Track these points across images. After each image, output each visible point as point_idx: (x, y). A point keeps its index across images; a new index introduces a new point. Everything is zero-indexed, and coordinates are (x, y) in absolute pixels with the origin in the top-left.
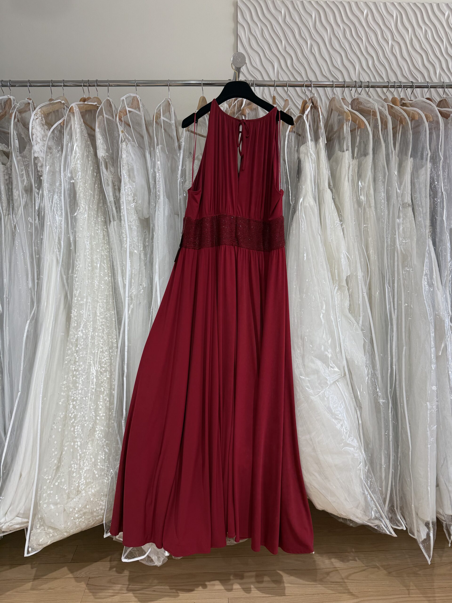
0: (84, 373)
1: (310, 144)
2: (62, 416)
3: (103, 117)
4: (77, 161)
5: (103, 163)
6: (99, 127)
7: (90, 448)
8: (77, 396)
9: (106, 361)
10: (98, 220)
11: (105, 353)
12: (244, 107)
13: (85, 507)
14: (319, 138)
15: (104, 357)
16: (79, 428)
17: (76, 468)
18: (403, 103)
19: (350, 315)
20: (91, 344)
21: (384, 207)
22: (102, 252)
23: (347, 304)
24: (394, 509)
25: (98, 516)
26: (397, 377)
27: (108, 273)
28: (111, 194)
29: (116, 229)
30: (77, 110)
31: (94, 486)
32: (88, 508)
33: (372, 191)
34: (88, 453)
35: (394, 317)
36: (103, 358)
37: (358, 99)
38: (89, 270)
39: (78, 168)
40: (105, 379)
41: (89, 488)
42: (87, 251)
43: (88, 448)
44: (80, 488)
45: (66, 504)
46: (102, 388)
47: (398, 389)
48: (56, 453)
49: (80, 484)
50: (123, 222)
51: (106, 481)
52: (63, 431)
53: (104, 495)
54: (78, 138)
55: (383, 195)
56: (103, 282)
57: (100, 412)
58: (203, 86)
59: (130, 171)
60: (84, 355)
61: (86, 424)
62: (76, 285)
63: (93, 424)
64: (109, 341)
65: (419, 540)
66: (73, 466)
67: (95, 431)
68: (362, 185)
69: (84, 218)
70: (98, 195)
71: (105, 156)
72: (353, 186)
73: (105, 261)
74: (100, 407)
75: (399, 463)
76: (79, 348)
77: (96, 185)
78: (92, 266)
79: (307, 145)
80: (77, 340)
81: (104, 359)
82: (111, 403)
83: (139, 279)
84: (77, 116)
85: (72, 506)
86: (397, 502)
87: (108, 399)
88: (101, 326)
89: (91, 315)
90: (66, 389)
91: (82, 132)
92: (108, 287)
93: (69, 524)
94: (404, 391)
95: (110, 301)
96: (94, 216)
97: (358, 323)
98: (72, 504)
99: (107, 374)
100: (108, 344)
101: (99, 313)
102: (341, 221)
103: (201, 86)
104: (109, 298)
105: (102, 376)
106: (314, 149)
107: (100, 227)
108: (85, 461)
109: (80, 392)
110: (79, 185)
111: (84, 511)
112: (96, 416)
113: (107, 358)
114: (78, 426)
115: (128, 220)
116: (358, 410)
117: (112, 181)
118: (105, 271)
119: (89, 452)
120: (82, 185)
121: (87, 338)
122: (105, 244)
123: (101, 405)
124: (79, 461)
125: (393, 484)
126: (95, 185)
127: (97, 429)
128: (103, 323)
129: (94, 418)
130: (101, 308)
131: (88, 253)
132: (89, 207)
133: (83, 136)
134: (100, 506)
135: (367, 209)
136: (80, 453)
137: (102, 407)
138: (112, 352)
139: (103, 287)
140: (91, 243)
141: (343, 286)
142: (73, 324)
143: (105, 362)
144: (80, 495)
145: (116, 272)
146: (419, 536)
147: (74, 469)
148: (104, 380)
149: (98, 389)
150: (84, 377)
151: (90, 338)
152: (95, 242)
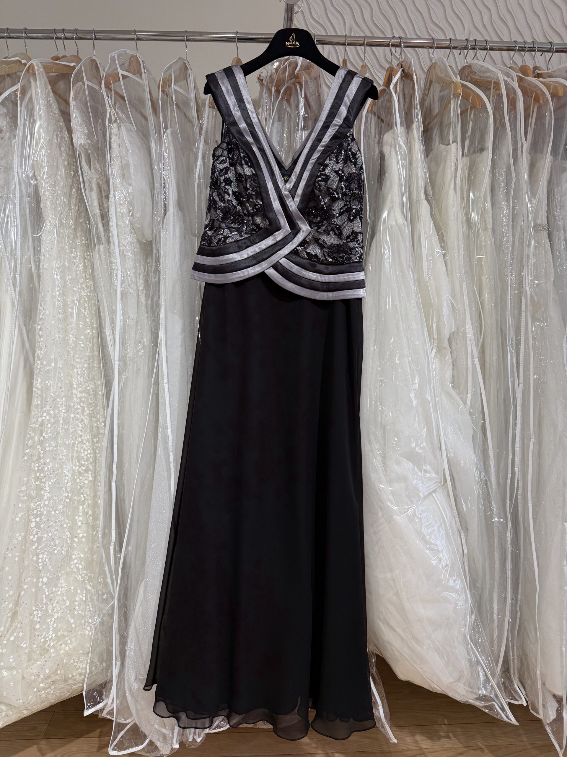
0: (52, 475)
1: (399, 130)
2: (20, 538)
3: (84, 84)
4: (40, 150)
5: (83, 155)
6: (75, 99)
7: (63, 585)
8: (42, 510)
9: (87, 455)
10: (76, 244)
11: (85, 444)
12: (299, 71)
13: (55, 672)
14: (413, 122)
15: (85, 450)
16: (45, 556)
17: (40, 615)
18: (538, 74)
19: (453, 393)
20: (63, 430)
21: (508, 230)
22: (82, 291)
23: (449, 374)
24: (510, 676)
25: (75, 684)
26: (520, 484)
27: (92, 323)
28: (96, 203)
29: (103, 257)
30: (41, 70)
31: (69, 642)
32: (61, 674)
33: (489, 205)
34: (59, 593)
35: (519, 395)
36: (82, 451)
37: (470, 66)
38: (59, 319)
39: (42, 161)
40: (86, 482)
41: (61, 645)
42: (56, 290)
43: (59, 585)
44: (46, 646)
45: (27, 668)
46: (82, 496)
47: (520, 502)
48: (11, 593)
49: (47, 639)
50: (112, 245)
51: (87, 632)
52: (22, 560)
53: (83, 654)
54: (43, 114)
55: (505, 211)
56: (82, 337)
57: (79, 532)
58: (238, 42)
59: (125, 167)
60: (51, 449)
61: (55, 549)
62: (41, 341)
63: (68, 550)
64: (93, 425)
65: (546, 721)
66: (35, 613)
67: (71, 559)
68: (474, 195)
69: (53, 240)
70: (77, 205)
71: (86, 144)
72: (462, 196)
73: (86, 305)
74: (80, 524)
75: (518, 609)
76: (44, 437)
77: (74, 190)
78: (65, 312)
79: (394, 133)
80: (42, 424)
81: (84, 452)
82: (95, 518)
83: (136, 333)
84: (40, 80)
85: (35, 671)
86: (514, 665)
87: (90, 513)
88: (79, 404)
89: (63, 388)
90: (26, 498)
91: (48, 105)
92: (91, 345)
93: (29, 698)
94: (530, 505)
95: (95, 365)
96: (69, 236)
97: (465, 403)
98: (34, 669)
99: (90, 475)
100: (92, 431)
101: (77, 385)
102: (443, 248)
103: (235, 41)
104: (93, 362)
105: (81, 478)
106: (404, 138)
107: (78, 254)
108: (54, 605)
109: (47, 502)
110: (45, 189)
111: (54, 678)
112: (72, 539)
113: (89, 451)
114: (43, 554)
115: (119, 242)
116: (462, 534)
117: (98, 183)
118: (86, 321)
119: (61, 592)
120: (49, 188)
121: (57, 422)
122: (86, 279)
123: (79, 521)
124: (44, 606)
125: (510, 640)
126: (71, 189)
127: (73, 557)
128: (83, 399)
129: (69, 541)
130: (79, 377)
131: (58, 293)
132: (61, 223)
133: (52, 112)
134: (78, 669)
135: (482, 233)
136: (47, 594)
137: (82, 523)
138: (98, 442)
139: (82, 345)
140: (63, 278)
141: (445, 348)
142: (36, 401)
143: (85, 457)
144: (47, 656)
145: (103, 322)
146: (546, 715)
147: (38, 618)
148: (85, 484)
149: (76, 498)
150: (52, 481)
151: (61, 422)
152: (70, 277)
